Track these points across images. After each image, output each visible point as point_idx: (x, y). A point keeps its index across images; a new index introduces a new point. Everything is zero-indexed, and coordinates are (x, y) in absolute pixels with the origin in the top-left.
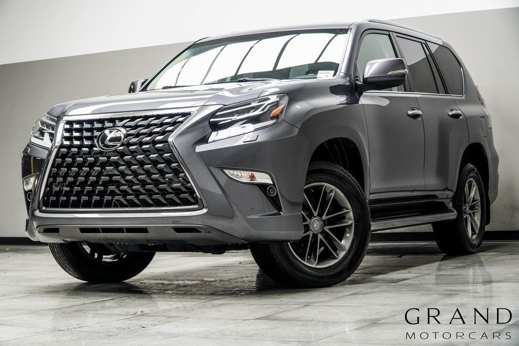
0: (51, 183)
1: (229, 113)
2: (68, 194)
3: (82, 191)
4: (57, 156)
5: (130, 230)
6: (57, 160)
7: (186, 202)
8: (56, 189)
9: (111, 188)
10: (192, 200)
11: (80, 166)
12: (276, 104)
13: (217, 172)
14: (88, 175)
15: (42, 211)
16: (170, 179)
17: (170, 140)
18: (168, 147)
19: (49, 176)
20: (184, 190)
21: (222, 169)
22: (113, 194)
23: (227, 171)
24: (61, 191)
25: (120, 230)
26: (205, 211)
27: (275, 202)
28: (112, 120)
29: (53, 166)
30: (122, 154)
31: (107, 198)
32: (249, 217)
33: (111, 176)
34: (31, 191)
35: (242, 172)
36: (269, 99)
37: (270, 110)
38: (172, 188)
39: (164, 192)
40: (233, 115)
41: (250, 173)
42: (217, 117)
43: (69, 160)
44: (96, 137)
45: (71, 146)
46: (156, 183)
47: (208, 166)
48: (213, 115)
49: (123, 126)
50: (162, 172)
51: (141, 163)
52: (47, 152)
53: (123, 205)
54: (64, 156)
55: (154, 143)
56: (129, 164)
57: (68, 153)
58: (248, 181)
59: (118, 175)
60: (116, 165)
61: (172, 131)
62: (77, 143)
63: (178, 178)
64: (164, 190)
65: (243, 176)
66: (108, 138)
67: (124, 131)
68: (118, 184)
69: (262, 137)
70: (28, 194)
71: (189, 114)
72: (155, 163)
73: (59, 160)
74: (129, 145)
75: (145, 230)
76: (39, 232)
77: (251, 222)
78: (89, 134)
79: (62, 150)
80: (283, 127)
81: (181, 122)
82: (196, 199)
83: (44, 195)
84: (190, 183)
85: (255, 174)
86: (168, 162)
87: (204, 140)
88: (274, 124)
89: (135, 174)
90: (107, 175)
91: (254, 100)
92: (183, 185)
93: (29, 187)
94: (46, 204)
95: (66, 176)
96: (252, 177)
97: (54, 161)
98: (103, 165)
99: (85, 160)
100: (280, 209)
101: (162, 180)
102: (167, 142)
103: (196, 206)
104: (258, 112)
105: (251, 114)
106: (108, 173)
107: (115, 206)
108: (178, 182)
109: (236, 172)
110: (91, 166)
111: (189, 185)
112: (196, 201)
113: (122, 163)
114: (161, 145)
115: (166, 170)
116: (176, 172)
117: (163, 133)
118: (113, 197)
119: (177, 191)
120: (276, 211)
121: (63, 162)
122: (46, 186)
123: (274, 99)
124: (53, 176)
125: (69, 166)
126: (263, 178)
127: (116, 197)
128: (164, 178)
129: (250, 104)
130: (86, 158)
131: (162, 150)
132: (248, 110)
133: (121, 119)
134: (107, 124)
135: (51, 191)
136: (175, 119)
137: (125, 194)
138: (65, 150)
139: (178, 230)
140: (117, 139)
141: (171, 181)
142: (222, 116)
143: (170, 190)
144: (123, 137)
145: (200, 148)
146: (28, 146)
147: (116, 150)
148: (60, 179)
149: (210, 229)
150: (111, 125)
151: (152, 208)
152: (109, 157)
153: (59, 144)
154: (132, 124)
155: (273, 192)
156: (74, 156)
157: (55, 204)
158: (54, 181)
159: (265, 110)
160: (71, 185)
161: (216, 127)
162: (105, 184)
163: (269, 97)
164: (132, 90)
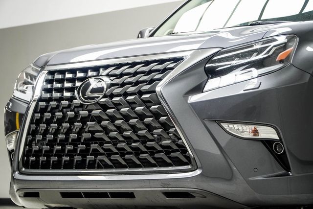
0: (31, 142)
1: (225, 57)
2: (48, 154)
4: (35, 111)
5: (115, 195)
6: (36, 115)
7: (177, 162)
8: (35, 148)
9: (94, 146)
10: (185, 160)
12: (284, 46)
13: (213, 127)
14: (69, 131)
15: (21, 173)
16: (159, 135)
17: (158, 89)
18: (156, 98)
19: (28, 134)
20: (175, 147)
21: (219, 122)
22: (96, 153)
23: (225, 126)
24: (40, 150)
25: (103, 195)
26: (198, 172)
27: (282, 160)
28: (96, 69)
29: (31, 122)
30: (104, 107)
31: (90, 158)
32: (250, 179)
33: (93, 133)
34: (13, 151)
35: (243, 126)
36: (275, 40)
37: (276, 53)
38: (161, 146)
39: (152, 151)
40: (233, 60)
41: (252, 127)
42: (215, 61)
43: (48, 115)
44: (77, 87)
45: (51, 99)
46: (144, 140)
47: (202, 120)
48: (209, 59)
49: (108, 75)
50: (149, 128)
51: (126, 118)
52: (26, 106)
53: (107, 166)
54: (43, 111)
55: (141, 93)
56: (112, 119)
57: (47, 107)
58: (251, 136)
59: (101, 132)
60: (99, 119)
61: (160, 79)
63: (168, 133)
64: (153, 148)
65: (245, 131)
67: (107, 80)
68: (101, 142)
69: (266, 84)
71: (182, 59)
72: (141, 117)
73: (38, 115)
74: (112, 96)
75: (130, 195)
76: (20, 197)
77: (254, 185)
79: (41, 103)
80: (291, 73)
81: (172, 69)
82: (188, 158)
83: (24, 155)
84: (181, 139)
85: (259, 128)
86: (156, 115)
87: (199, 89)
88: (280, 69)
89: (120, 129)
90: (89, 132)
91: (257, 42)
92: (174, 141)
93: (12, 146)
94: (26, 164)
95: (46, 132)
96: (255, 132)
97: (33, 116)
98: (84, 120)
99: (65, 116)
100: (288, 169)
101: (150, 137)
102: (154, 92)
103: (189, 167)
104: (261, 56)
105: (254, 58)
106: (90, 129)
107: (99, 167)
108: (169, 139)
109: (236, 126)
110: (72, 121)
111: (180, 141)
112: (189, 161)
113: (105, 117)
114: (148, 96)
115: (154, 125)
116: (166, 127)
117: (151, 81)
118: (96, 156)
119: (167, 150)
120: (283, 172)
122: (26, 145)
123: (282, 40)
124: (32, 133)
125: (49, 122)
126: (268, 133)
127: (100, 157)
128: (152, 134)
129: (252, 46)
131: (149, 102)
132: (250, 54)
133: (106, 67)
134: (90, 73)
135: (30, 150)
136: (164, 65)
137: (109, 153)
138: (44, 104)
139: (169, 194)
140: (99, 90)
141: (160, 138)
142: (220, 60)
143: (159, 148)
144: (105, 87)
145: (194, 98)
146: (11, 100)
147: (98, 103)
148: (39, 137)
149: (205, 193)
150: (95, 73)
152: (90, 111)
153: (37, 98)
154: (118, 72)
155: (281, 149)
156: (53, 111)
157: (35, 165)
158: (34, 139)
159: (271, 53)
160: (51, 143)
161: (213, 73)
162: (87, 142)
163: (276, 38)
164: (141, 34)
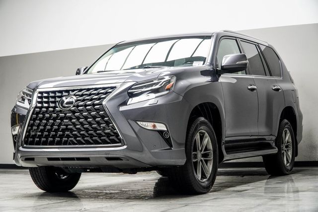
0: (30, 130)
1: (140, 87)
2: (40, 137)
3: (49, 135)
4: (33, 113)
5: (79, 159)
6: (34, 115)
7: (113, 142)
8: (32, 133)
9: (67, 133)
10: (118, 141)
11: (48, 119)
12: (169, 82)
13: (132, 123)
14: (53, 125)
15: (23, 147)
16: (104, 127)
17: (104, 103)
18: (102, 108)
19: (28, 126)
20: (113, 134)
21: (136, 121)
22: (68, 136)
23: (139, 123)
24: (36, 135)
25: (73, 159)
26: (125, 147)
27: (168, 141)
28: (67, 91)
29: (30, 120)
30: (74, 112)
31: (64, 139)
32: (152, 151)
33: (67, 126)
34: (17, 135)
35: (148, 123)
36: (164, 78)
37: (165, 85)
38: (105, 133)
39: (100, 136)
40: (142, 88)
41: (153, 123)
42: (133, 89)
43: (41, 116)
44: (58, 101)
45: (42, 107)
46: (95, 129)
47: (127, 119)
48: (130, 88)
49: (74, 95)
50: (99, 123)
51: (86, 118)
52: (27, 111)
53: (74, 144)
54: (38, 113)
55: (94, 105)
56: (78, 118)
57: (40, 111)
58: (152, 128)
59: (71, 125)
60: (70, 119)
61: (104, 98)
62: (45, 105)
63: (109, 126)
64: (100, 134)
65: (149, 126)
66: (65, 102)
67: (75, 98)
68: (71, 130)
69: (160, 101)
70: (14, 137)
71: (115, 87)
72: (94, 117)
73: (35, 116)
74: (78, 106)
75: (88, 159)
76: (22, 160)
77: (154, 154)
78: (53, 100)
79: (36, 109)
80: (173, 95)
81: (111, 92)
82: (120, 139)
83: (25, 137)
84: (116, 129)
85: (156, 124)
86: (103, 117)
87: (124, 103)
88: (167, 94)
89: (82, 124)
90: (64, 125)
91: (155, 79)
92: (112, 131)
93: (15, 133)
94: (26, 143)
95: (39, 125)
96: (154, 126)
97: (32, 116)
98: (62, 119)
99: (51, 116)
100: (171, 146)
101: (99, 128)
102: (102, 104)
103: (120, 144)
104: (158, 86)
105: (154, 87)
106: (66, 124)
107: (70, 144)
108: (109, 129)
109: (144, 123)
110: (55, 119)
111: (115, 131)
112: (120, 141)
113: (74, 117)
114: (98, 106)
115: (101, 122)
116: (108, 123)
117: (99, 99)
118: (68, 138)
119: (108, 135)
120: (169, 147)
121: (37, 117)
122: (27, 132)
123: (167, 78)
124: (31, 126)
125: (41, 120)
126: (161, 127)
127: (70, 139)
128: (100, 127)
129: (153, 81)
130: (52, 115)
131: (98, 110)
132: (152, 85)
133: (73, 91)
134: (64, 94)
135: (29, 135)
136: (107, 91)
137: (75, 136)
138: (38, 109)
139: (108, 159)
140: (71, 103)
141: (104, 128)
142: (135, 89)
143: (104, 134)
144: (74, 101)
145: (122, 108)
146: (15, 107)
147: (70, 110)
148: (35, 128)
149: (128, 158)
150: (67, 94)
151: (92, 146)
152: (65, 114)
153: (34, 106)
154: (80, 93)
155: (167, 136)
156: (44, 113)
157: (32, 143)
158: (32, 129)
159: (162, 85)
160: (42, 131)
161: (132, 95)
162: (63, 130)
163: (164, 77)
